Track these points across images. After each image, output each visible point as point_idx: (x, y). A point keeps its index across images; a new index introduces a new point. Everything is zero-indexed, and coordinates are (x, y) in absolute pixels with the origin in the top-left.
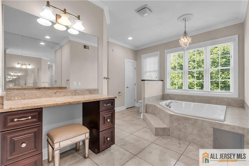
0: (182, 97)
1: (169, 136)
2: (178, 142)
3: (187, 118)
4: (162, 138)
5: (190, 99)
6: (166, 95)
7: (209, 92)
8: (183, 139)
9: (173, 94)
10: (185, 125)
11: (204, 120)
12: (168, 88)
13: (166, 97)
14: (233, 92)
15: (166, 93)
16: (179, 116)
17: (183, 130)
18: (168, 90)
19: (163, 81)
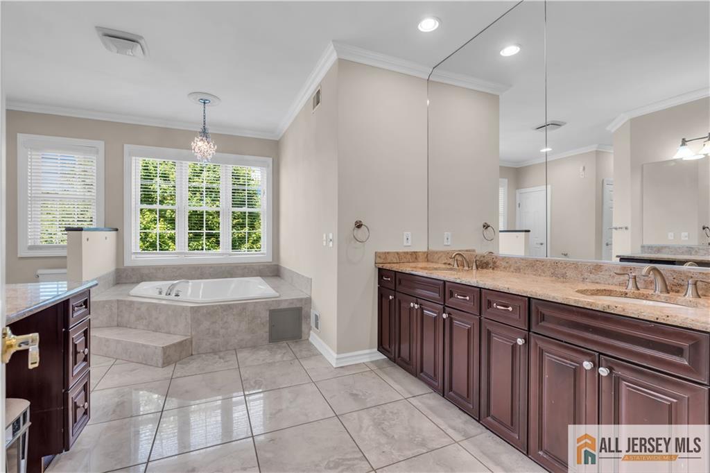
0: (175, 270)
1: (192, 355)
2: (217, 357)
3: (229, 305)
4: (181, 364)
5: (193, 273)
6: (126, 269)
7: (230, 255)
8: (221, 349)
9: (149, 267)
10: (225, 320)
11: (256, 302)
12: (133, 251)
13: (127, 275)
14: (265, 252)
15: (128, 263)
16: (213, 306)
17: (222, 332)
18: (133, 256)
19: (117, 230)
